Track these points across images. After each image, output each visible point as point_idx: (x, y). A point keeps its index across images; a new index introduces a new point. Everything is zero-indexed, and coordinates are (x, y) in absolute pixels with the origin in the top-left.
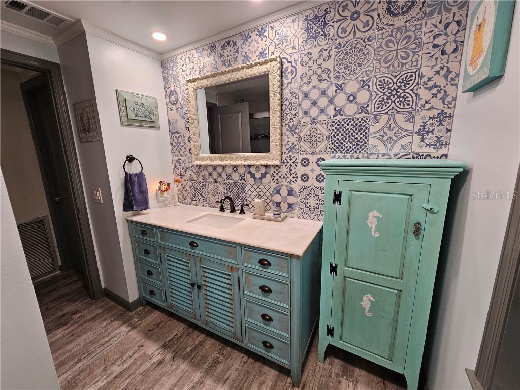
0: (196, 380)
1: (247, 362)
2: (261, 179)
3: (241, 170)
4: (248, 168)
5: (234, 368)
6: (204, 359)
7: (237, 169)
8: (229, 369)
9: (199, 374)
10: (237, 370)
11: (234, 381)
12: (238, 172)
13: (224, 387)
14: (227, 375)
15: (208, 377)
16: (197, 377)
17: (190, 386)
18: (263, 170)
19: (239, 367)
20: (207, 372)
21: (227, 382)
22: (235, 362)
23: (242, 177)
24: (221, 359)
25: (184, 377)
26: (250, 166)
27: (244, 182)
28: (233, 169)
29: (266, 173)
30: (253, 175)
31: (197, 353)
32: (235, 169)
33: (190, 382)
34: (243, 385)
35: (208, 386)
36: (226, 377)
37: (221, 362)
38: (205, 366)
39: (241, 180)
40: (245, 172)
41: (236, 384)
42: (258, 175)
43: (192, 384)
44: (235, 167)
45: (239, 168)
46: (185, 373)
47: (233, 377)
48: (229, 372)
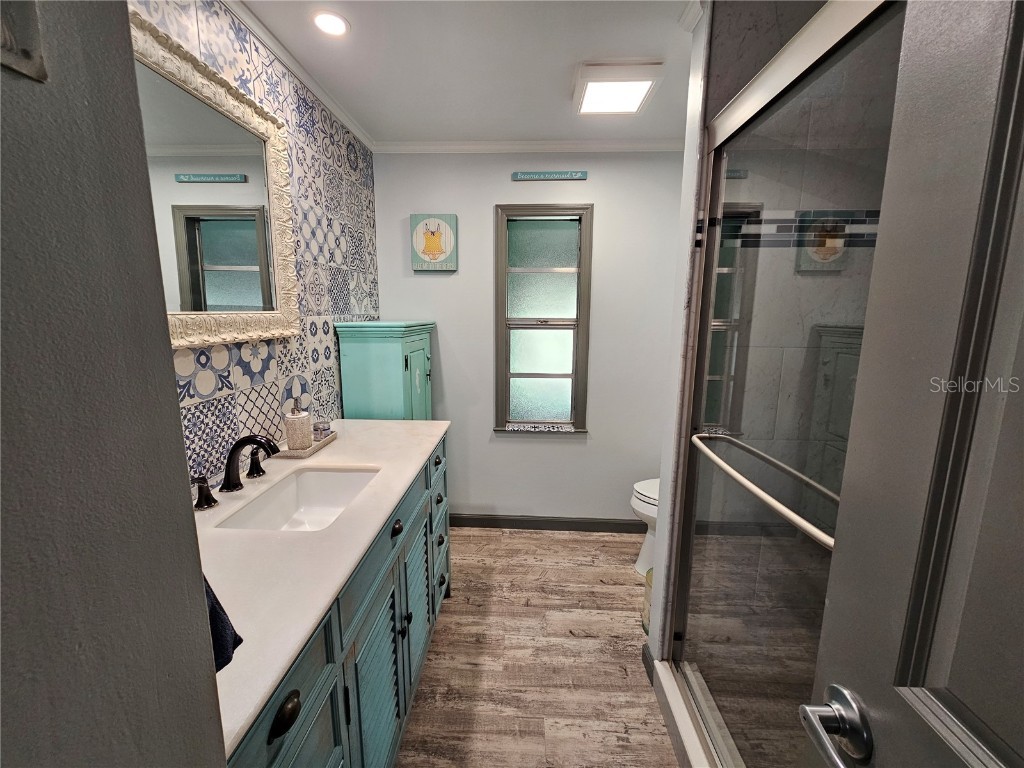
0: (491, 706)
1: (435, 652)
2: (262, 373)
3: (220, 360)
4: (235, 351)
5: (452, 664)
6: (451, 718)
7: (208, 359)
8: (456, 669)
9: (480, 708)
10: (452, 658)
11: (468, 654)
12: (212, 368)
13: (483, 662)
14: (464, 667)
15: (479, 691)
16: (484, 708)
17: (503, 709)
18: (264, 351)
19: (447, 658)
20: (472, 696)
21: (474, 662)
22: (440, 666)
23: (224, 380)
24: (442, 689)
25: (495, 728)
26: (239, 345)
27: (231, 392)
28: (198, 361)
29: (270, 357)
30: (246, 368)
31: (444, 738)
32: (203, 359)
33: (496, 713)
34: (470, 642)
35: (490, 683)
36: (468, 667)
37: (449, 686)
38: (463, 706)
39: (220, 389)
40: (229, 365)
41: (473, 651)
42: (256, 366)
43: (499, 707)
44: (202, 353)
45: (214, 355)
46: (487, 732)
47: (464, 659)
48: (460, 666)
